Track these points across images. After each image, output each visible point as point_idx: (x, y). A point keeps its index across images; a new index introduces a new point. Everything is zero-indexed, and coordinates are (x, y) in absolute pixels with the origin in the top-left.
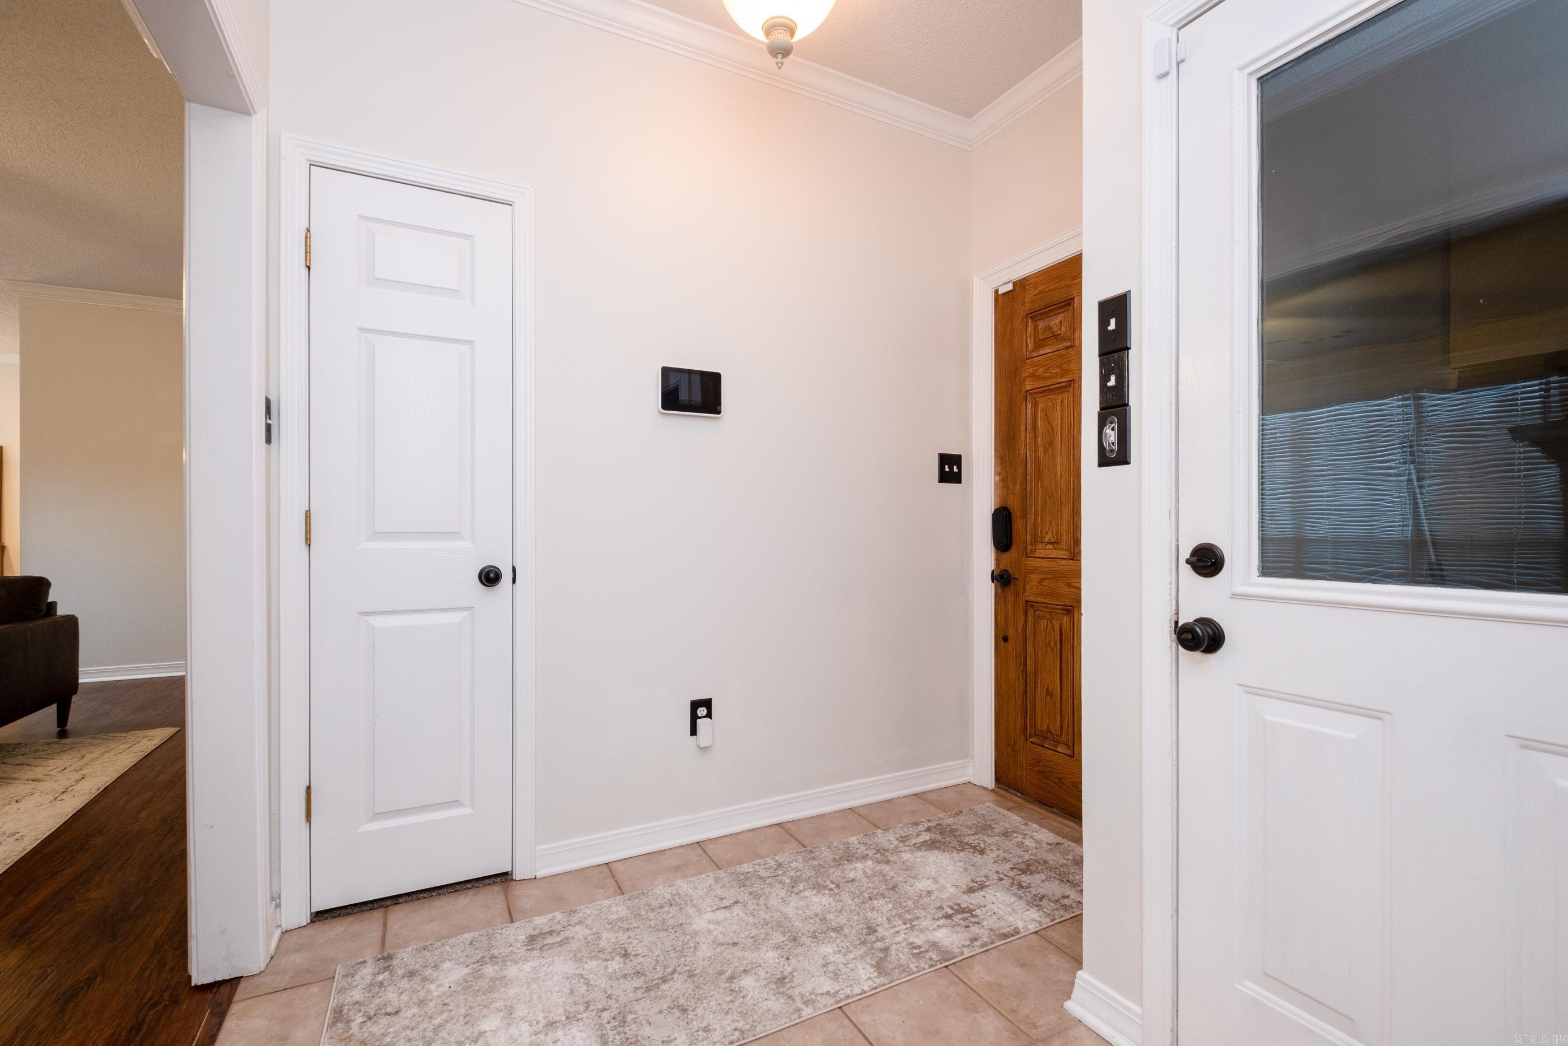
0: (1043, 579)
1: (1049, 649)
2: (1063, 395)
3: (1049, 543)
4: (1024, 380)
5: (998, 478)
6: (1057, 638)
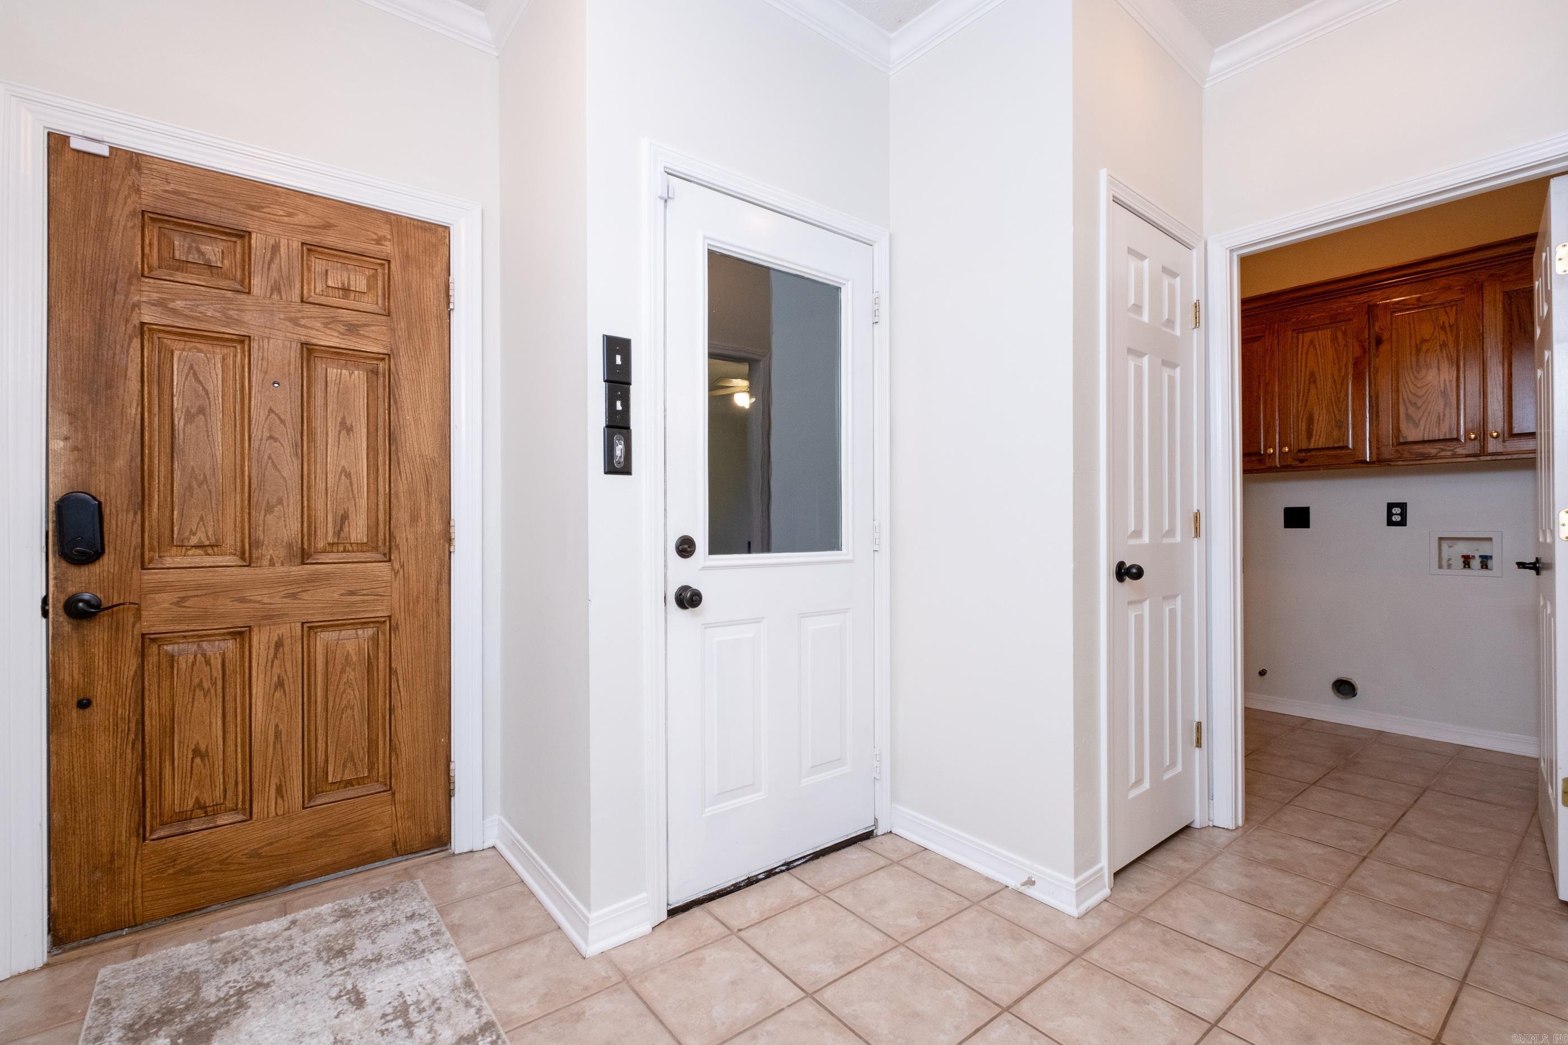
0: (184, 597)
1: (199, 693)
2: (225, 351)
3: (196, 547)
4: (137, 305)
5: (58, 445)
6: (218, 674)
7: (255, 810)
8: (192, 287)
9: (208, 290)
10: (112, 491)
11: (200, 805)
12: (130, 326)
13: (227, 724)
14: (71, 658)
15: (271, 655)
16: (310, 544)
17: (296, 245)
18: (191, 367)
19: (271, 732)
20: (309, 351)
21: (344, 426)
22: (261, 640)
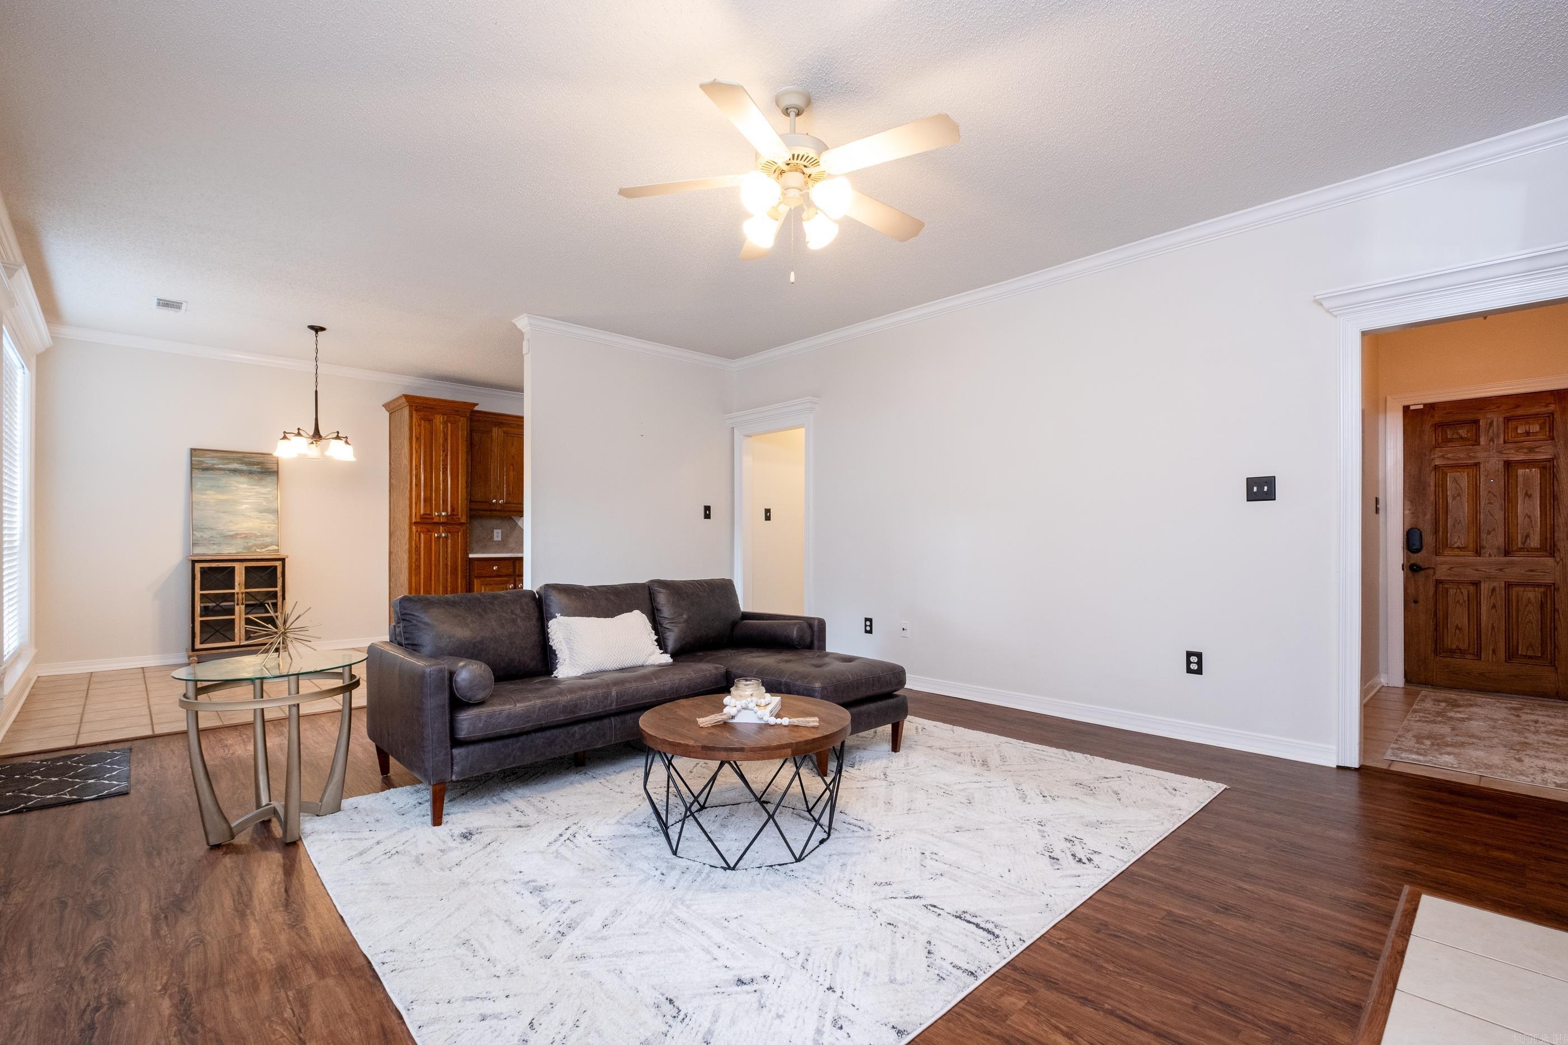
0: (1452, 567)
1: (1458, 605)
2: (1469, 470)
3: (1457, 548)
4: (1433, 459)
5: (1407, 512)
6: (1466, 599)
7: (1482, 657)
8: (1455, 448)
9: (1461, 447)
10: (1427, 528)
11: (1458, 649)
12: (1431, 467)
13: (1470, 619)
14: (1411, 585)
15: (1490, 594)
16: (1509, 548)
17: (1501, 419)
18: (1455, 478)
19: (1490, 625)
20: (1508, 464)
21: (1528, 495)
22: (1485, 587)
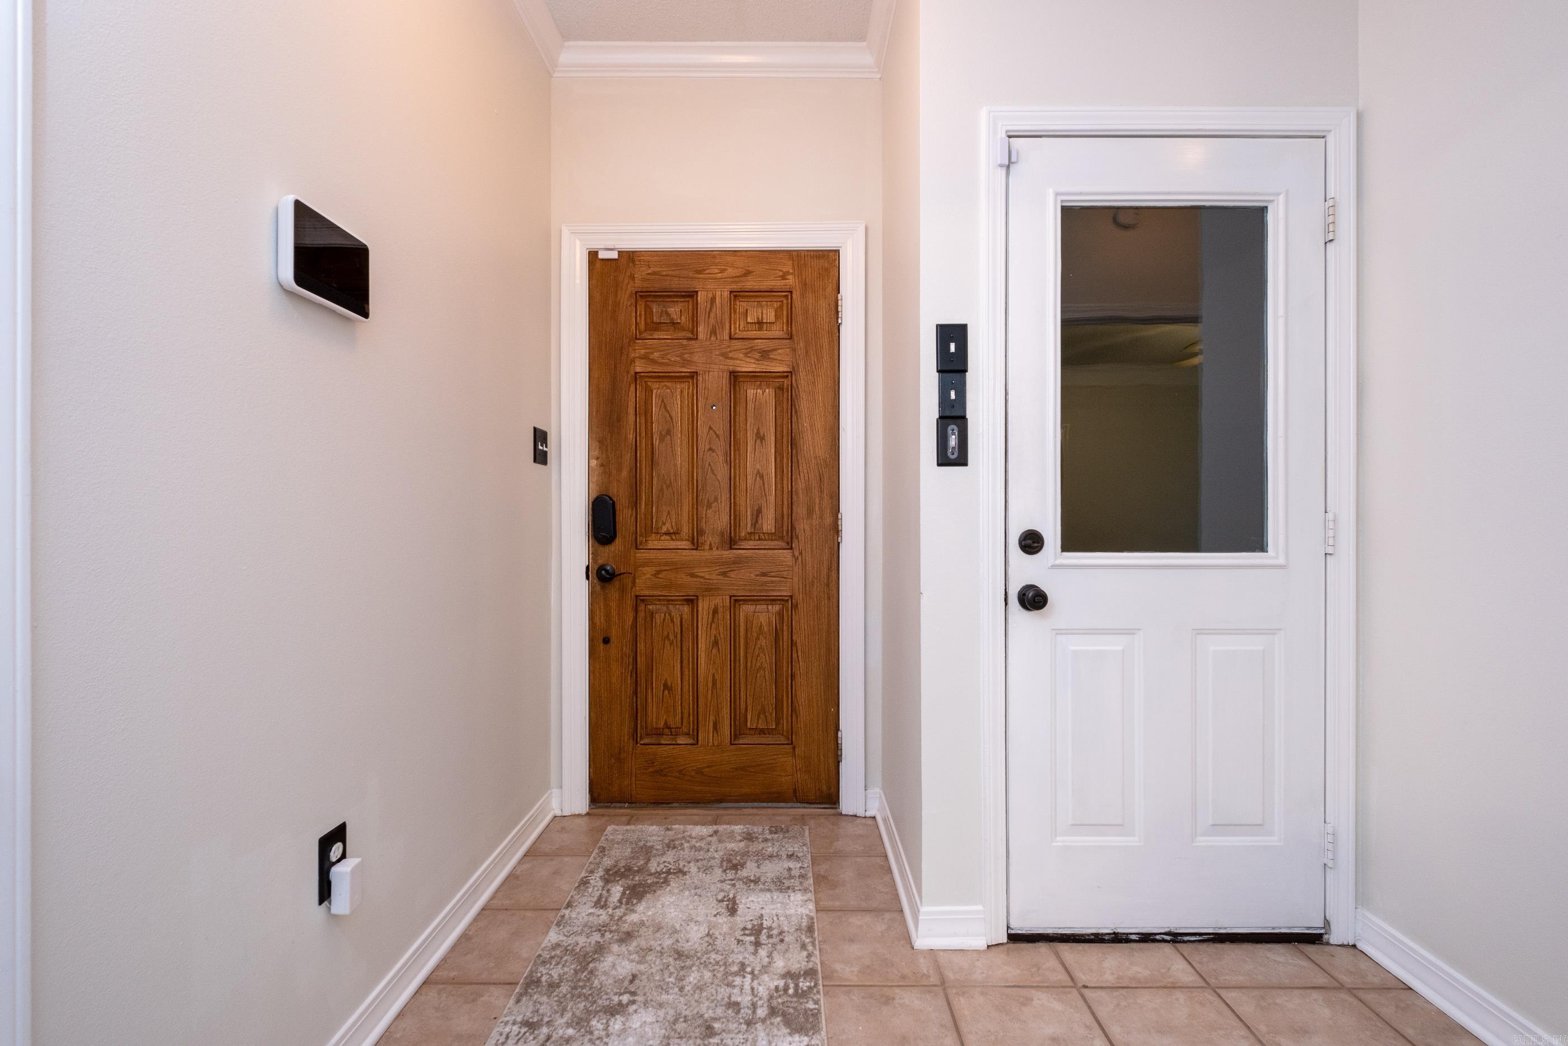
0: (658, 571)
1: (667, 642)
2: (683, 385)
3: (666, 534)
4: (633, 361)
5: (594, 462)
6: (678, 630)
7: (700, 738)
8: (663, 341)
9: (672, 341)
10: (620, 494)
11: (667, 726)
12: (629, 376)
13: (684, 669)
14: (600, 608)
15: (710, 620)
16: (735, 533)
17: (726, 294)
18: (663, 401)
19: (710, 679)
20: (735, 377)
21: (760, 438)
22: (704, 606)
